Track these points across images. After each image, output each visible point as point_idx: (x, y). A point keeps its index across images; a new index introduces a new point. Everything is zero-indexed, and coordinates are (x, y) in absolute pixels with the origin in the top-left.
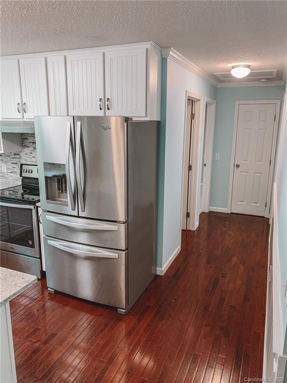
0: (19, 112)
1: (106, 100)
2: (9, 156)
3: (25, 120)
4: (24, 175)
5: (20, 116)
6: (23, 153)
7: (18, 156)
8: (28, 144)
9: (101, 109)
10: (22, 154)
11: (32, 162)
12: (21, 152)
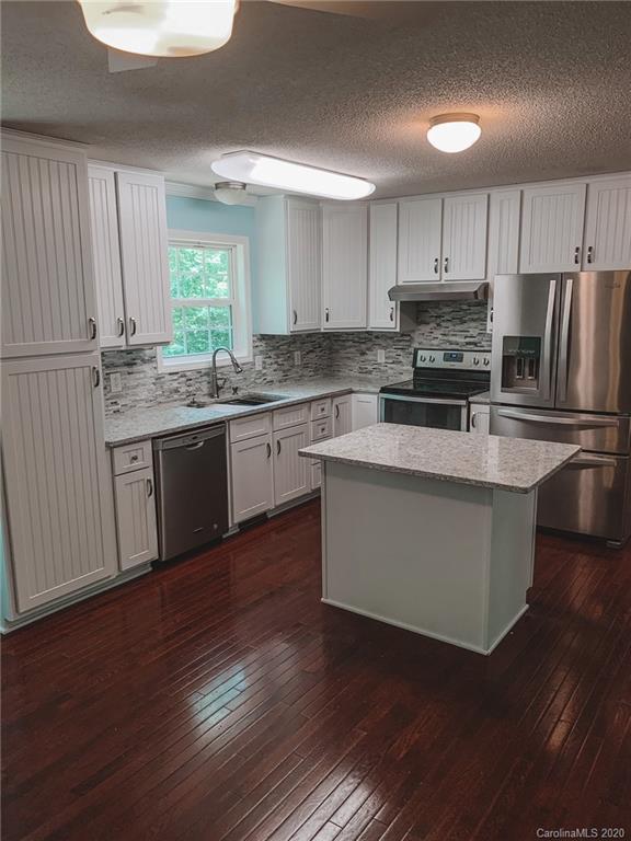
0: (436, 272)
1: (587, 249)
2: (392, 338)
3: (443, 282)
4: (420, 364)
5: (436, 277)
6: (417, 333)
7: (408, 338)
8: (428, 320)
9: (576, 262)
10: (416, 336)
11: (432, 345)
12: (413, 331)
